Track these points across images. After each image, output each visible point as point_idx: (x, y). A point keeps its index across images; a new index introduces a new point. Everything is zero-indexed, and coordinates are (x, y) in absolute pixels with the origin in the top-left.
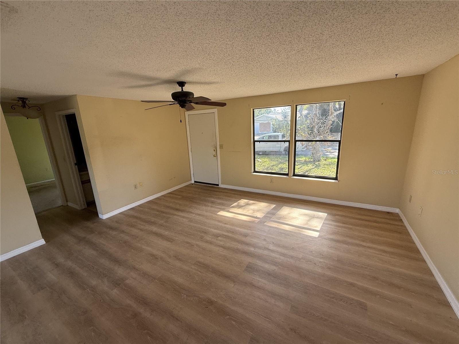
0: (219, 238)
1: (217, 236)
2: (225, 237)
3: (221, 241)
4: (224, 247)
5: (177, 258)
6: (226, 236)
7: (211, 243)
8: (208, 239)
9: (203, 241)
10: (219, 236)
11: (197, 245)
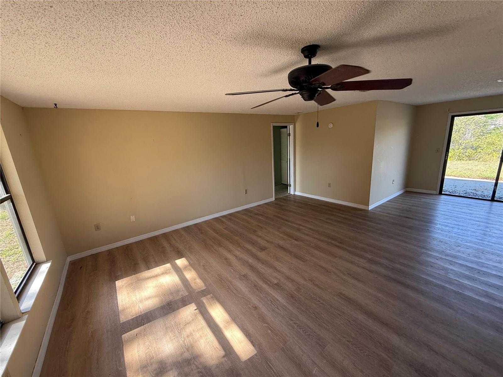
0: (276, 282)
1: (277, 286)
2: (269, 281)
3: (276, 278)
4: (275, 269)
5: (325, 269)
6: (266, 283)
7: (288, 278)
8: (290, 285)
9: (298, 284)
10: (275, 284)
11: (305, 280)
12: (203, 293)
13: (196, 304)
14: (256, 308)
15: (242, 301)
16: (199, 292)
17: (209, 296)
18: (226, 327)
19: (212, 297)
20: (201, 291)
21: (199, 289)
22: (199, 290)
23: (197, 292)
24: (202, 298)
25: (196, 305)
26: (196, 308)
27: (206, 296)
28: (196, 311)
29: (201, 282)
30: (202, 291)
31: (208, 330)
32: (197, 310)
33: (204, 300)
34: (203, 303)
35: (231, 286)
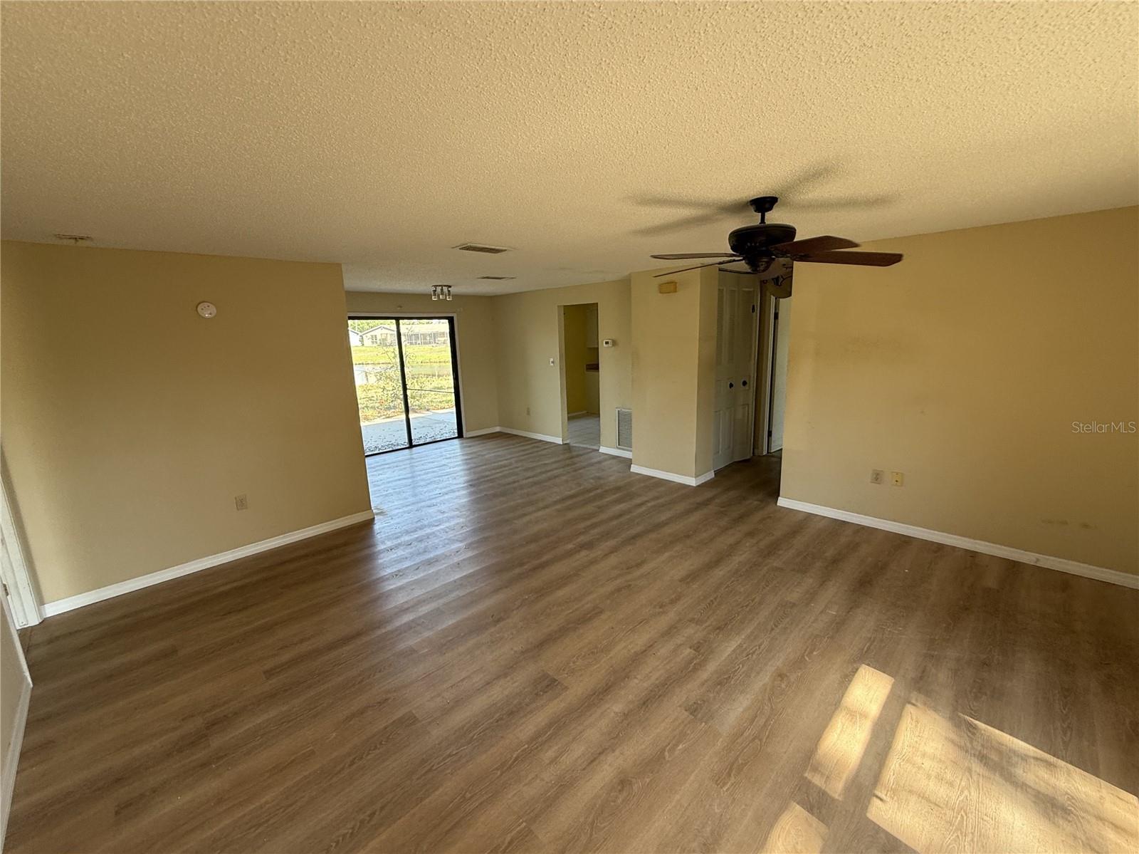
12: (817, 804)
13: (865, 808)
14: (781, 676)
15: (778, 701)
16: (822, 819)
17: (817, 780)
18: (864, 715)
19: (815, 769)
20: (813, 814)
21: (811, 825)
22: (814, 821)
23: (827, 825)
24: (836, 796)
25: (867, 807)
26: (876, 801)
27: (820, 789)
28: (883, 796)
29: (776, 831)
30: (810, 809)
31: (899, 747)
32: (879, 794)
33: (837, 789)
34: (847, 789)
35: (746, 734)
